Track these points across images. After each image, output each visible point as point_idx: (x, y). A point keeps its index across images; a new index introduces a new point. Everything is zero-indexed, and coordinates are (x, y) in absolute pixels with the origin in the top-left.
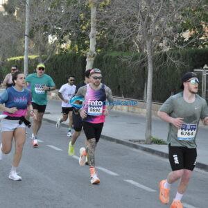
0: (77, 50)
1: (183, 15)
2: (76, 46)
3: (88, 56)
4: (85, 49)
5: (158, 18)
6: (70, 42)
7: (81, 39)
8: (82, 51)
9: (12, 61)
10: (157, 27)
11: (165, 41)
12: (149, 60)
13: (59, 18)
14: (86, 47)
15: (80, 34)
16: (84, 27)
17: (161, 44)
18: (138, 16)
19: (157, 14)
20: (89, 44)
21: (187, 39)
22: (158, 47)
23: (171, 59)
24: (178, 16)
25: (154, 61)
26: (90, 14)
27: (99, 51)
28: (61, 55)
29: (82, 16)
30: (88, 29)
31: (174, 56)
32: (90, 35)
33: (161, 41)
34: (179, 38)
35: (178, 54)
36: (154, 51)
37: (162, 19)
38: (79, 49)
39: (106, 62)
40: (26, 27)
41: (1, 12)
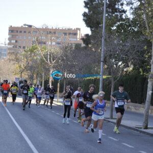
0: (142, 72)
3: (150, 77)
6: (132, 66)
8: (145, 73)
9: (88, 80)
20: (150, 68)
30: (150, 57)
32: (151, 63)
40: (102, 55)
41: (80, 45)
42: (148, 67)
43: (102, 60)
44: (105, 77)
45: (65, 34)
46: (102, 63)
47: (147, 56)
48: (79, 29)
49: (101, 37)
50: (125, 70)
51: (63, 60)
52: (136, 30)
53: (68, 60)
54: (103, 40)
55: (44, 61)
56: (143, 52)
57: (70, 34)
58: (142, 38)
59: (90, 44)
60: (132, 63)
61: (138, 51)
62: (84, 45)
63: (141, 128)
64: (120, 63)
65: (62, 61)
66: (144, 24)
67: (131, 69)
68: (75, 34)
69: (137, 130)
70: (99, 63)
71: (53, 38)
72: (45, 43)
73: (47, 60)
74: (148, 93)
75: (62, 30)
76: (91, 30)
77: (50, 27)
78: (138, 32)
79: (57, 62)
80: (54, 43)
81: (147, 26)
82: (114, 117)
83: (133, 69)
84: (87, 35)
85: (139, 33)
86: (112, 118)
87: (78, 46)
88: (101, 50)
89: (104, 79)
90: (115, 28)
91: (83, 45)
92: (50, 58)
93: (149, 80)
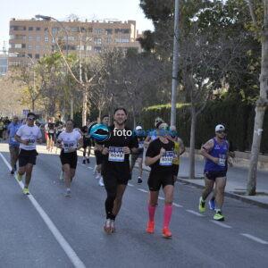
2: (242, 92)
3: (258, 105)
6: (227, 86)
8: (249, 98)
20: (259, 89)
28: (216, 103)
32: (260, 79)
38: (246, 96)
40: (174, 68)
41: (136, 50)
42: (255, 86)
43: (174, 75)
44: (179, 105)
45: (109, 31)
46: (173, 80)
47: (253, 68)
48: (134, 23)
49: (172, 36)
50: (215, 92)
51: (106, 77)
52: (233, 21)
53: (114, 76)
54: (175, 41)
55: (72, 79)
56: (245, 61)
57: (117, 31)
58: (244, 36)
59: (153, 48)
60: (227, 81)
61: (238, 59)
62: (143, 50)
63: (243, 194)
64: (206, 81)
65: (103, 79)
66: (248, 12)
67: (225, 90)
68: (127, 31)
69: (238, 198)
70: (169, 82)
71: (87, 38)
72: (73, 48)
73: (78, 78)
74: (255, 132)
75: (104, 24)
76: (155, 24)
77: (82, 20)
78: (236, 25)
79: (96, 80)
80: (89, 48)
81: (251, 14)
82: (196, 176)
83: (229, 91)
84: (147, 33)
85: (238, 27)
86: (193, 177)
87: (131, 52)
88: (172, 58)
89: (177, 110)
90: (196, 19)
91: (141, 50)
92: (83, 75)
93: (256, 110)
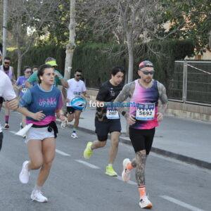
0: (57, 42)
1: (163, 6)
2: (55, 38)
3: (67, 48)
4: (64, 41)
5: (138, 9)
6: (49, 33)
7: (60, 31)
8: (61, 42)
10: (137, 18)
11: (145, 33)
12: (130, 51)
13: (37, 9)
14: (65, 39)
15: (60, 26)
16: (63, 19)
17: (141, 36)
18: (118, 7)
19: (137, 5)
20: (69, 35)
21: (167, 30)
22: (139, 39)
23: (152, 50)
24: (158, 7)
25: (134, 52)
26: (69, 5)
27: (78, 42)
28: (40, 47)
29: (61, 7)
30: (68, 20)
31: (154, 47)
32: (70, 27)
33: (142, 32)
34: (160, 29)
35: (159, 46)
36: (134, 42)
37: (142, 10)
38: (59, 41)
39: (86, 54)
40: (4, 19)
46: (4, 29)
74: (66, 69)
93: (66, 52)
